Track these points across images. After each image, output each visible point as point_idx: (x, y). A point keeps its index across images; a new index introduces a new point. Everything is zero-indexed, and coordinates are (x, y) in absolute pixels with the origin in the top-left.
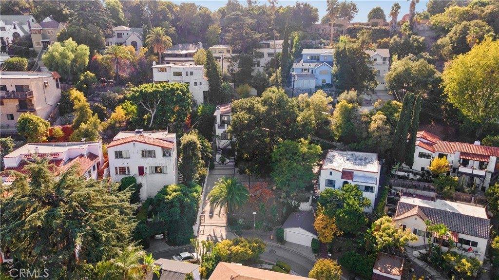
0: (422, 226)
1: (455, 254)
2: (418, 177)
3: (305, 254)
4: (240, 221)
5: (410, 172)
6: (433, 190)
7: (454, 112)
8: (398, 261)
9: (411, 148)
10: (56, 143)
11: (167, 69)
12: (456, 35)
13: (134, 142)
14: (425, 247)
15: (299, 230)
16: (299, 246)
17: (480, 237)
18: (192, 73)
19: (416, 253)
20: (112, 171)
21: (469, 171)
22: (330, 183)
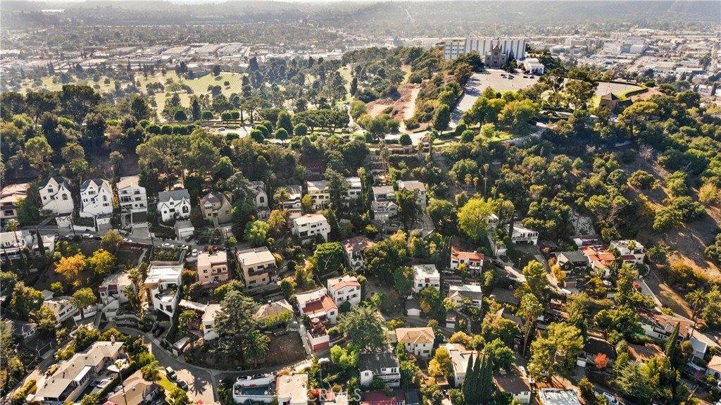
0: (460, 299)
1: (472, 308)
2: (454, 273)
4: (387, 310)
5: (450, 271)
6: (460, 279)
7: (463, 234)
9: (449, 259)
11: (307, 224)
14: (461, 307)
15: (414, 310)
16: (413, 316)
17: (479, 299)
18: (320, 225)
19: (459, 310)
20: (336, 301)
21: (473, 268)
22: (420, 285)
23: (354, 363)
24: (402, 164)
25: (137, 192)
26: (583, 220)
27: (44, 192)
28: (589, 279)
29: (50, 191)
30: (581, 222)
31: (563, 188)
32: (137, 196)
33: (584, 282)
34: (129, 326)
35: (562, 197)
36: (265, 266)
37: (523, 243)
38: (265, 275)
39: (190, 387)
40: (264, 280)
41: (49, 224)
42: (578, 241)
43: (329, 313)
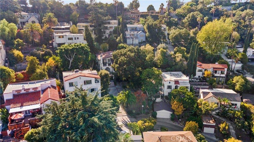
0: (215, 100)
2: (198, 80)
3: (168, 122)
5: (195, 78)
6: (207, 85)
8: (209, 117)
10: (30, 82)
11: (64, 36)
12: (190, 18)
13: (80, 77)
14: (218, 109)
15: (164, 111)
16: (163, 119)
17: (238, 101)
18: (78, 38)
19: (214, 113)
21: (218, 75)
22: (169, 87)
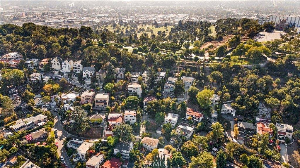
4: (148, 129)
8: (175, 137)
9: (186, 113)
11: (132, 88)
13: (129, 115)
15: (159, 131)
16: (159, 134)
18: (138, 89)
20: (125, 119)
21: (195, 120)
22: (167, 122)
23: (112, 144)
24: (188, 69)
25: (79, 66)
26: (266, 109)
27: (52, 62)
28: (251, 138)
29: (54, 62)
30: (264, 110)
31: (261, 92)
32: (79, 67)
33: (249, 139)
34: (56, 112)
35: (258, 96)
36: (103, 100)
37: (228, 114)
38: (103, 104)
39: (58, 137)
40: (102, 105)
41: (52, 73)
42: (258, 119)
43: (117, 123)
